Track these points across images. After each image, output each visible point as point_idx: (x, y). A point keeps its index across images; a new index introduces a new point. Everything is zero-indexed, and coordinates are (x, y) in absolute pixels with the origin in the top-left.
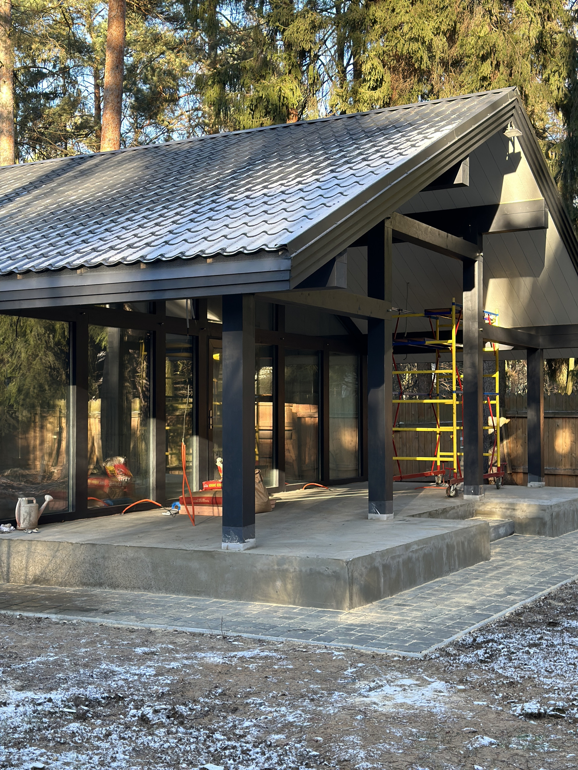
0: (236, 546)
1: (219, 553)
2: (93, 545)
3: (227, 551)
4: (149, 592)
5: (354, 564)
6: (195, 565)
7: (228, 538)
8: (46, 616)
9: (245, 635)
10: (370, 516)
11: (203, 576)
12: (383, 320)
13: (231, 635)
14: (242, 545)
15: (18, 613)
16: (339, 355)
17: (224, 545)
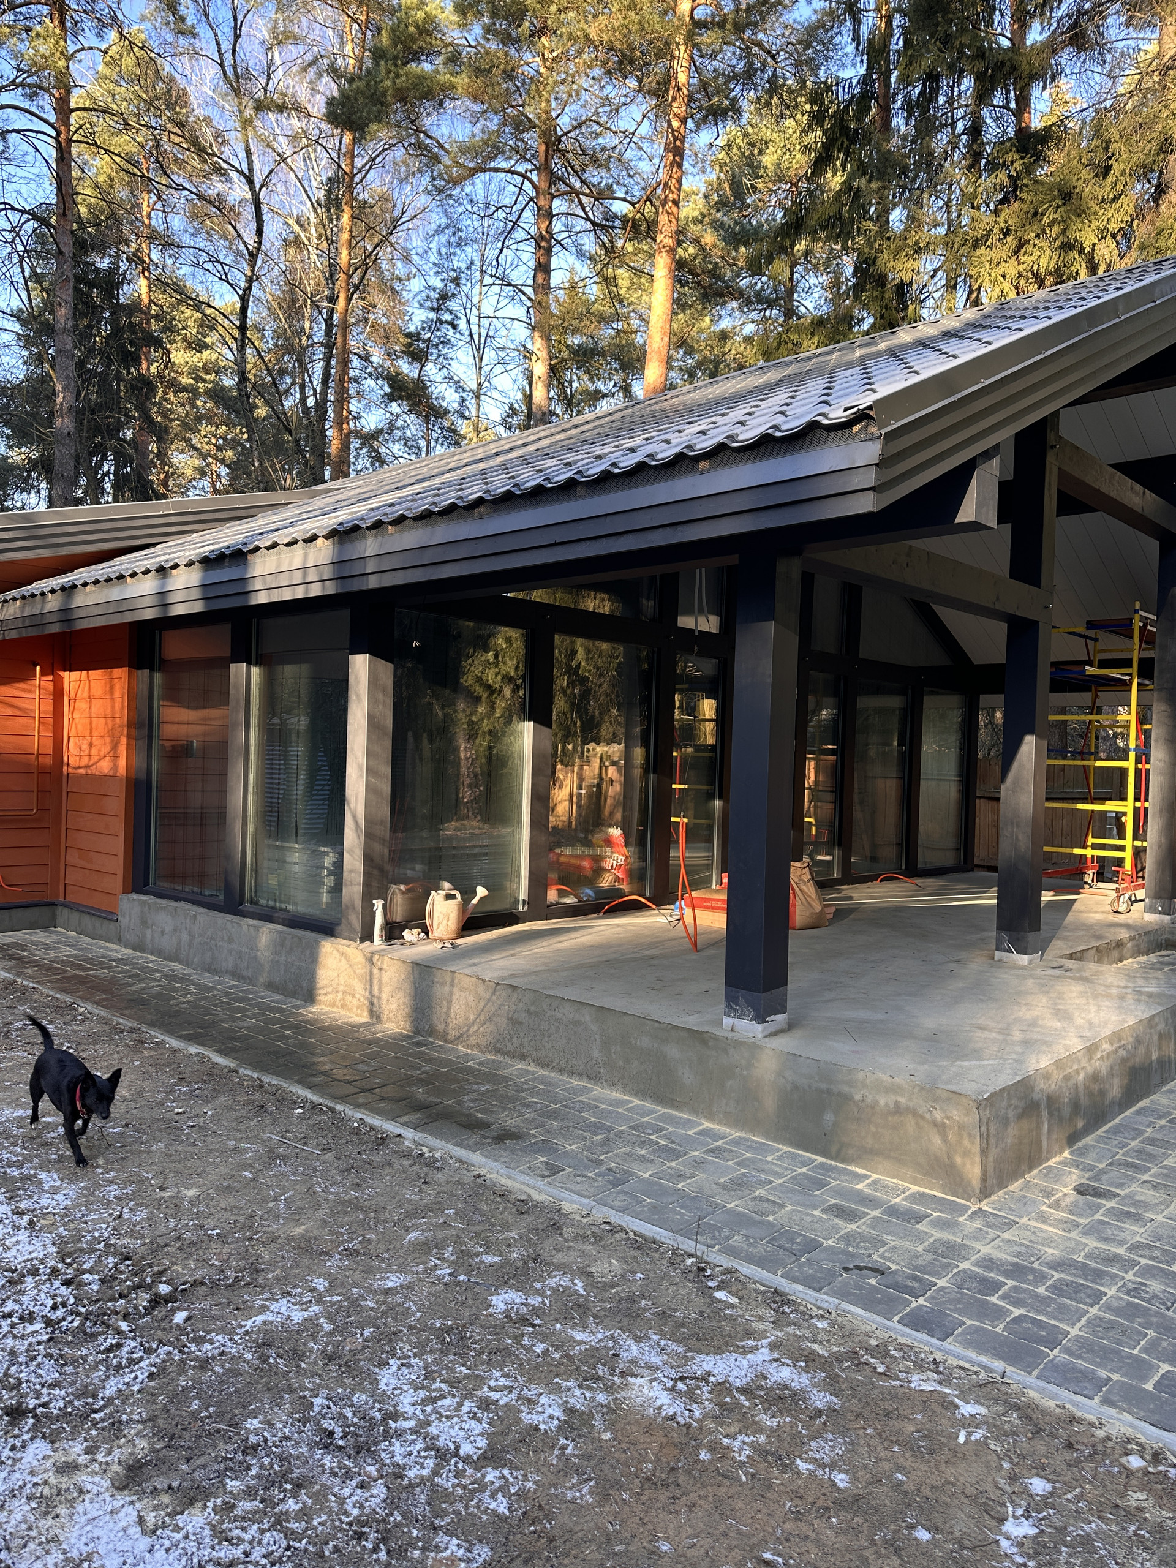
0: (748, 1028)
1: (716, 1038)
2: (514, 988)
3: (730, 1035)
4: (596, 1084)
5: (992, 1105)
6: (673, 1052)
7: (735, 1010)
8: (398, 1131)
9: (747, 1269)
10: (998, 955)
11: (687, 1076)
12: (1037, 623)
13: (716, 1262)
14: (760, 1027)
15: (359, 1115)
16: (937, 693)
17: (727, 1021)
